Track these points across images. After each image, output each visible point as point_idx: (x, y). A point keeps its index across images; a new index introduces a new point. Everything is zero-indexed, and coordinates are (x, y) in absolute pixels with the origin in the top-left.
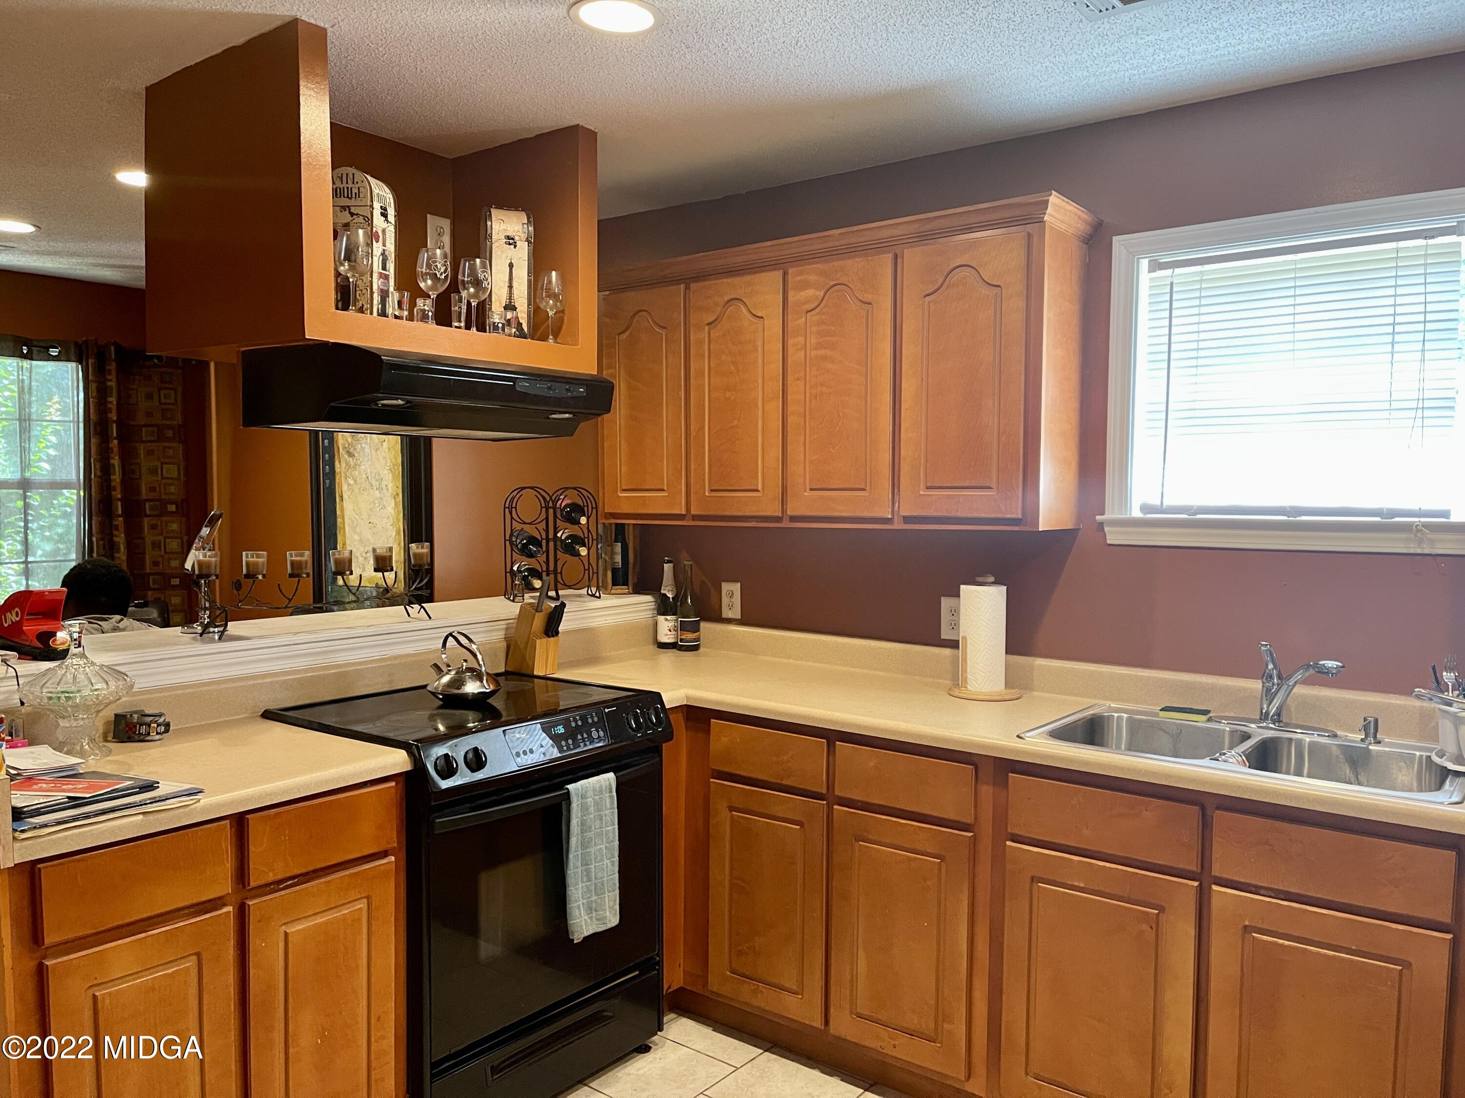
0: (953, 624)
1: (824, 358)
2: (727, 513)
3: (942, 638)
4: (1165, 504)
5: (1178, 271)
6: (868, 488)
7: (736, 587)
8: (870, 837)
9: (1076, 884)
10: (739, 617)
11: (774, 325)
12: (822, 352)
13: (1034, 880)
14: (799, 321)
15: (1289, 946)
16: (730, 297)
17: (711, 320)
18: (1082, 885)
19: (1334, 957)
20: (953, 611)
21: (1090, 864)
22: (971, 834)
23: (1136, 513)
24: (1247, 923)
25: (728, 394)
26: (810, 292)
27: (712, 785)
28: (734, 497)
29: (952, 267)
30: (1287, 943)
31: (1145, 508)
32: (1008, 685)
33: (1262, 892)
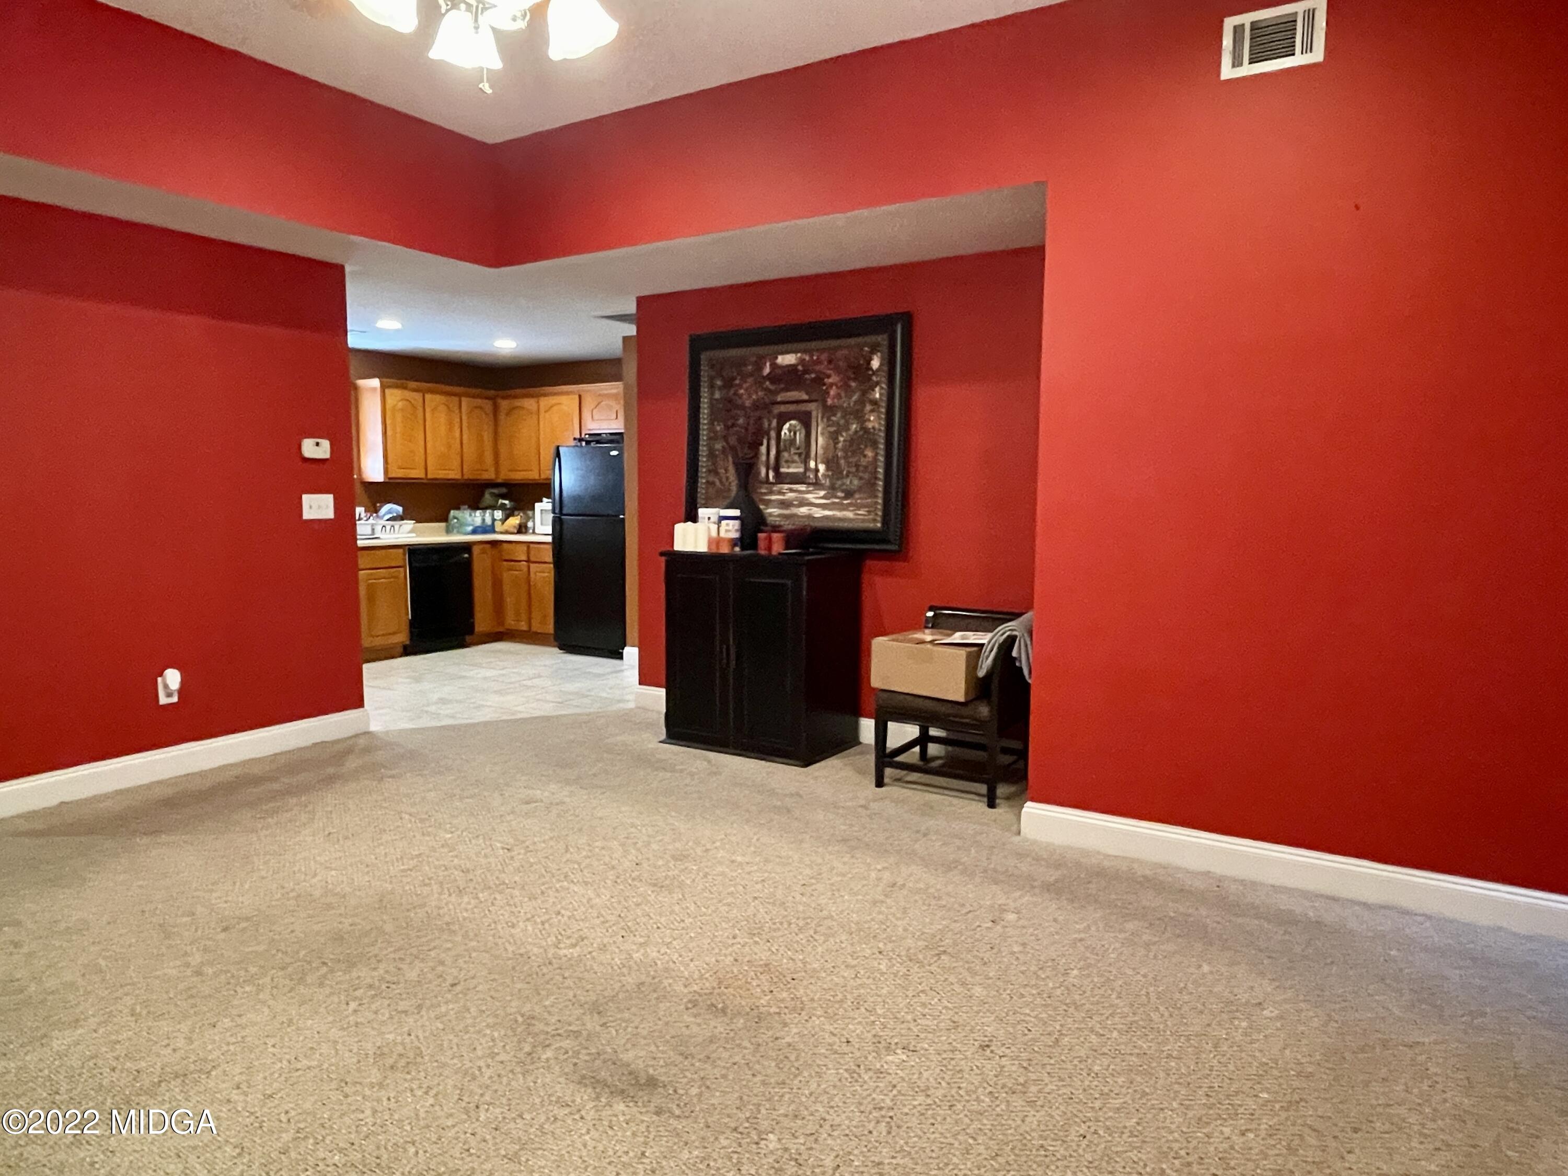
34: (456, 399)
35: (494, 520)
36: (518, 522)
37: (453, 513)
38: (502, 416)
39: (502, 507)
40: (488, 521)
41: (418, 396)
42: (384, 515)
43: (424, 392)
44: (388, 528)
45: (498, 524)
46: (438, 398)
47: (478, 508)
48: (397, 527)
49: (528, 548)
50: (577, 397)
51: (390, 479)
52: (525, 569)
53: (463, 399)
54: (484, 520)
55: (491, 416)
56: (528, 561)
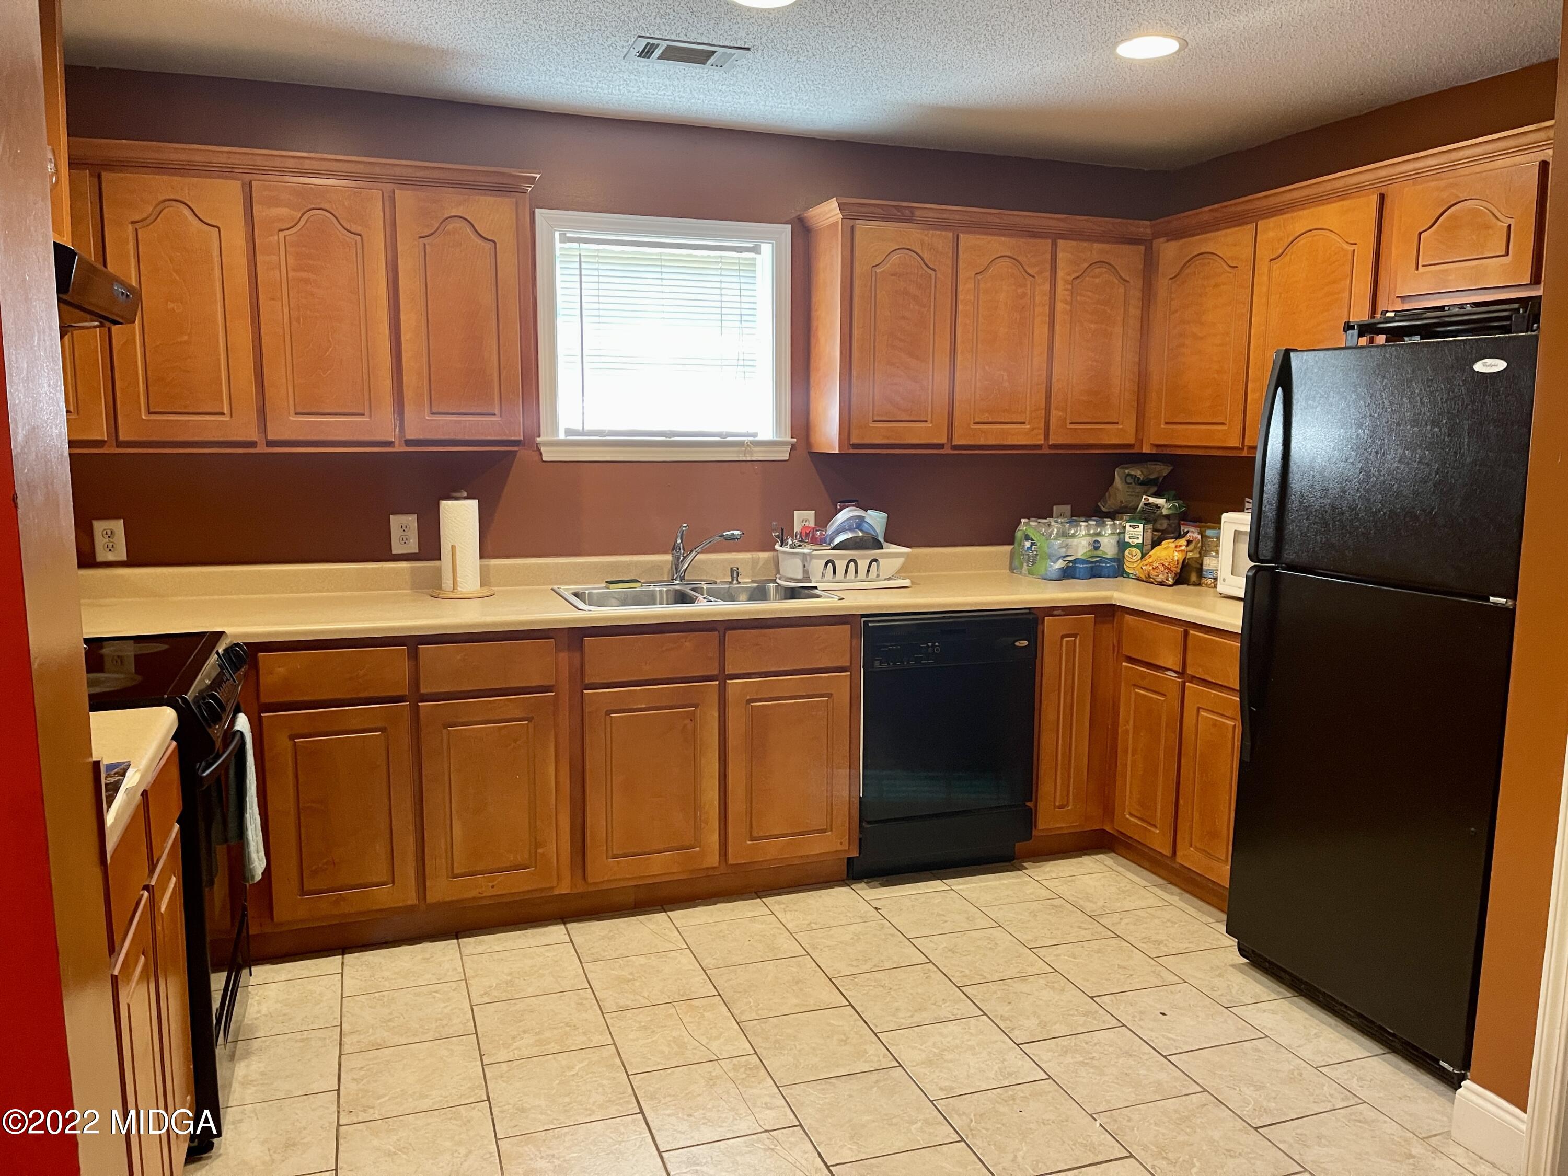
0: (405, 539)
1: (307, 281)
2: (179, 439)
3: (394, 552)
4: (586, 428)
5: (583, 246)
6: (367, 413)
7: (118, 526)
8: (461, 720)
9: (639, 706)
10: (125, 558)
11: (236, 237)
12: (304, 275)
13: (609, 713)
14: (271, 238)
15: (772, 704)
16: (164, 198)
17: (137, 218)
18: (644, 706)
19: (795, 703)
20: (404, 527)
21: (648, 689)
22: (553, 694)
23: (562, 436)
24: (748, 698)
25: (171, 305)
26: (283, 211)
27: (264, 720)
28: (189, 420)
29: (446, 216)
30: (770, 703)
31: (568, 432)
32: (482, 585)
33: (753, 676)
34: (1045, 245)
35: (1123, 546)
36: (1178, 556)
37: (1027, 526)
38: (1162, 284)
39: (1149, 516)
40: (1108, 546)
41: (941, 240)
42: (838, 532)
43: (956, 228)
44: (841, 565)
45: (1132, 558)
46: (997, 245)
47: (1088, 516)
48: (863, 564)
49: (1186, 633)
50: (1374, 199)
51: (856, 446)
52: (1175, 693)
53: (1061, 243)
54: (1096, 546)
55: (1136, 284)
56: (1182, 673)
